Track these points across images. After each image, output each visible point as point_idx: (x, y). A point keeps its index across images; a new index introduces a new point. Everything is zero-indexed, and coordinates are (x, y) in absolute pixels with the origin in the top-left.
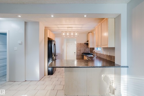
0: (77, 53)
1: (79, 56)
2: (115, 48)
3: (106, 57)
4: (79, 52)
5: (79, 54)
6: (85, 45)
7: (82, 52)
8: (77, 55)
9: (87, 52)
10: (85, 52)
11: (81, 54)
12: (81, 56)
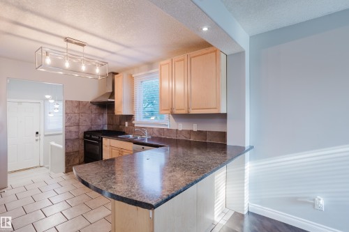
0: (67, 132)
1: (76, 143)
2: (226, 114)
3: (188, 136)
4: (74, 129)
5: (74, 136)
6: (95, 107)
7: (84, 129)
8: (67, 140)
9: (100, 129)
10: (94, 128)
11: (81, 136)
12: (81, 141)
